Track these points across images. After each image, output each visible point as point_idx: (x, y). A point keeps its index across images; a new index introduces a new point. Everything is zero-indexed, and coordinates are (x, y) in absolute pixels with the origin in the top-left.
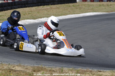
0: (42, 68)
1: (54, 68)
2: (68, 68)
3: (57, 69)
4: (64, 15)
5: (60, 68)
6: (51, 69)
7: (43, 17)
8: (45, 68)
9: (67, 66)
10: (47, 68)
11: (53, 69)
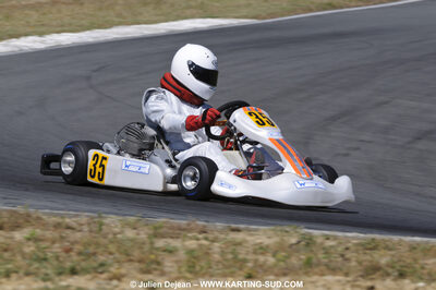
0: (29, 215)
1: (70, 218)
2: (121, 218)
3: (84, 220)
4: (100, 27)
5: (92, 218)
6: (60, 220)
7: (26, 35)
8: (38, 218)
9: (116, 211)
10: (44, 217)
11: (67, 220)
